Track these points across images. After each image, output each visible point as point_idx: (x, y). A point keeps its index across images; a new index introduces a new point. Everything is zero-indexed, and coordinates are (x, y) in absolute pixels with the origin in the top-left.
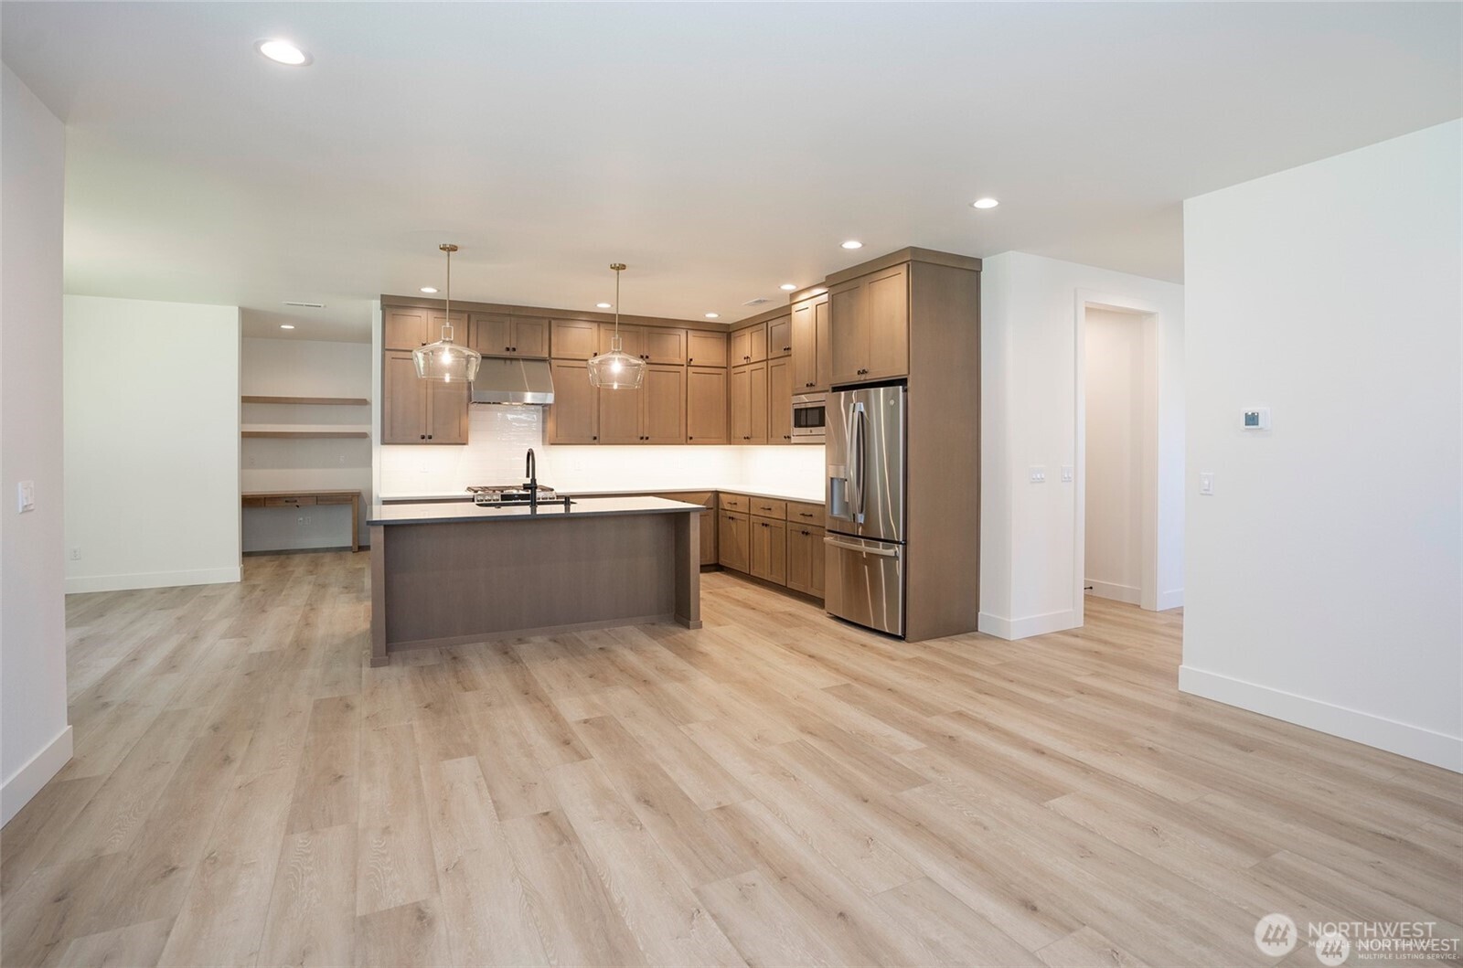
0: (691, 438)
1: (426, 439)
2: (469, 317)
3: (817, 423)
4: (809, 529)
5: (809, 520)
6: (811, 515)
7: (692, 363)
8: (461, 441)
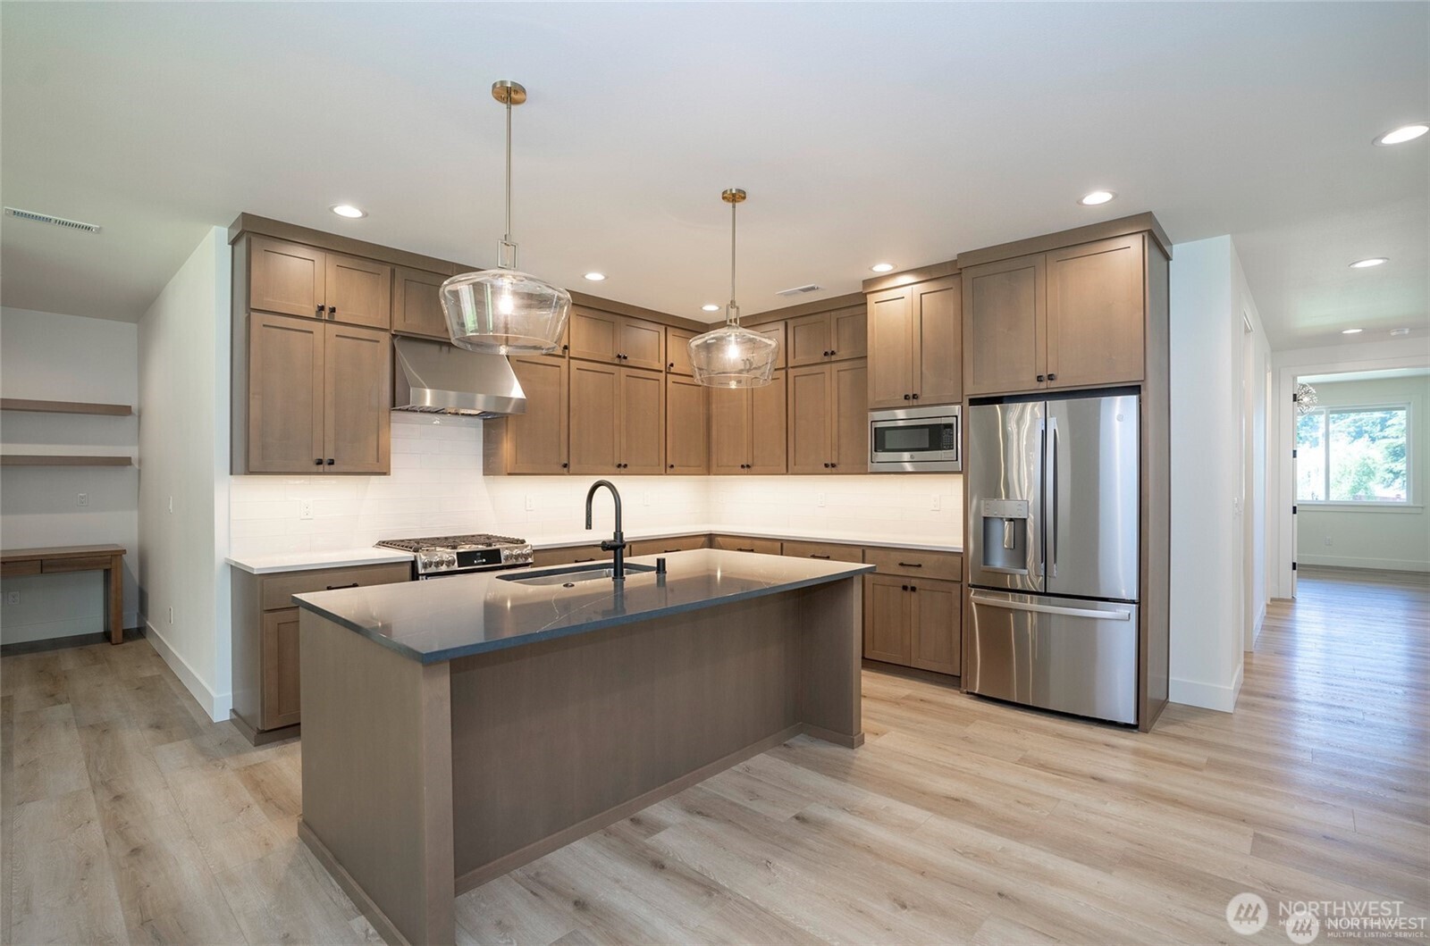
0: (672, 466)
1: (324, 465)
2: (393, 272)
3: (927, 446)
4: (914, 583)
5: (913, 572)
6: (920, 566)
7: (673, 370)
8: (380, 468)
